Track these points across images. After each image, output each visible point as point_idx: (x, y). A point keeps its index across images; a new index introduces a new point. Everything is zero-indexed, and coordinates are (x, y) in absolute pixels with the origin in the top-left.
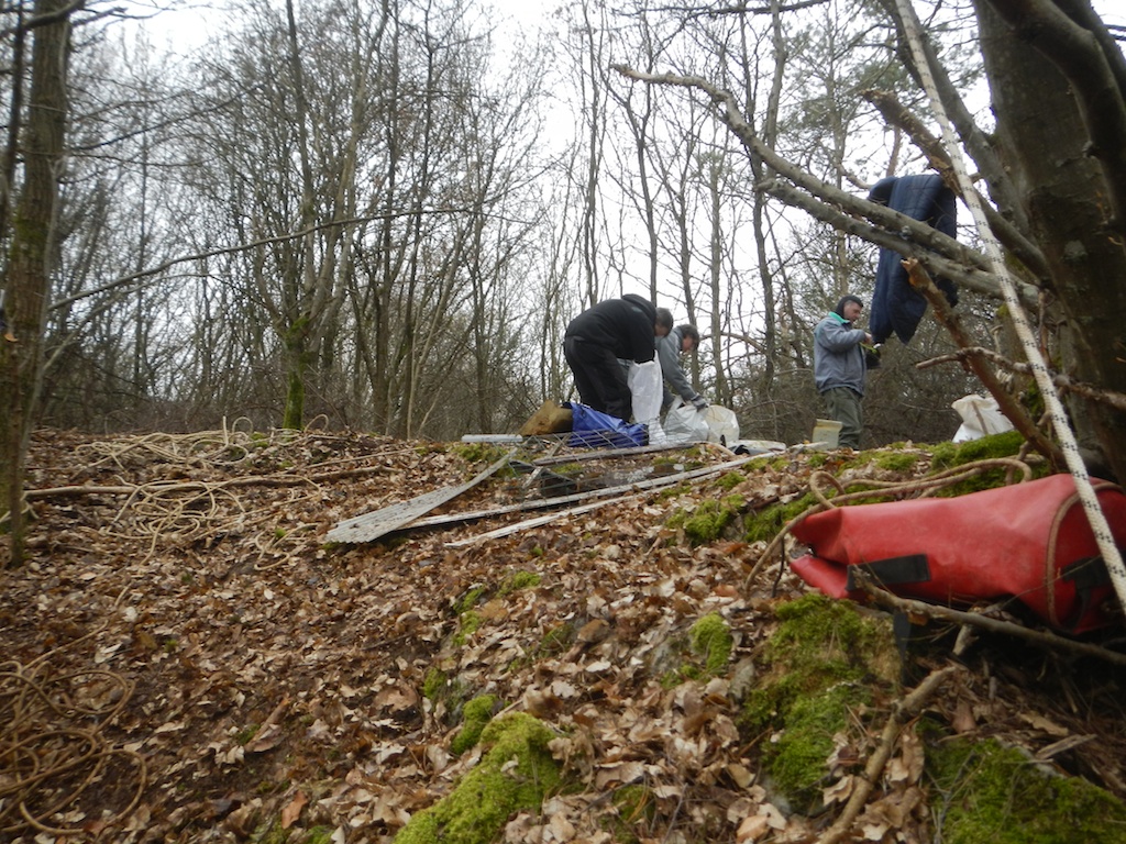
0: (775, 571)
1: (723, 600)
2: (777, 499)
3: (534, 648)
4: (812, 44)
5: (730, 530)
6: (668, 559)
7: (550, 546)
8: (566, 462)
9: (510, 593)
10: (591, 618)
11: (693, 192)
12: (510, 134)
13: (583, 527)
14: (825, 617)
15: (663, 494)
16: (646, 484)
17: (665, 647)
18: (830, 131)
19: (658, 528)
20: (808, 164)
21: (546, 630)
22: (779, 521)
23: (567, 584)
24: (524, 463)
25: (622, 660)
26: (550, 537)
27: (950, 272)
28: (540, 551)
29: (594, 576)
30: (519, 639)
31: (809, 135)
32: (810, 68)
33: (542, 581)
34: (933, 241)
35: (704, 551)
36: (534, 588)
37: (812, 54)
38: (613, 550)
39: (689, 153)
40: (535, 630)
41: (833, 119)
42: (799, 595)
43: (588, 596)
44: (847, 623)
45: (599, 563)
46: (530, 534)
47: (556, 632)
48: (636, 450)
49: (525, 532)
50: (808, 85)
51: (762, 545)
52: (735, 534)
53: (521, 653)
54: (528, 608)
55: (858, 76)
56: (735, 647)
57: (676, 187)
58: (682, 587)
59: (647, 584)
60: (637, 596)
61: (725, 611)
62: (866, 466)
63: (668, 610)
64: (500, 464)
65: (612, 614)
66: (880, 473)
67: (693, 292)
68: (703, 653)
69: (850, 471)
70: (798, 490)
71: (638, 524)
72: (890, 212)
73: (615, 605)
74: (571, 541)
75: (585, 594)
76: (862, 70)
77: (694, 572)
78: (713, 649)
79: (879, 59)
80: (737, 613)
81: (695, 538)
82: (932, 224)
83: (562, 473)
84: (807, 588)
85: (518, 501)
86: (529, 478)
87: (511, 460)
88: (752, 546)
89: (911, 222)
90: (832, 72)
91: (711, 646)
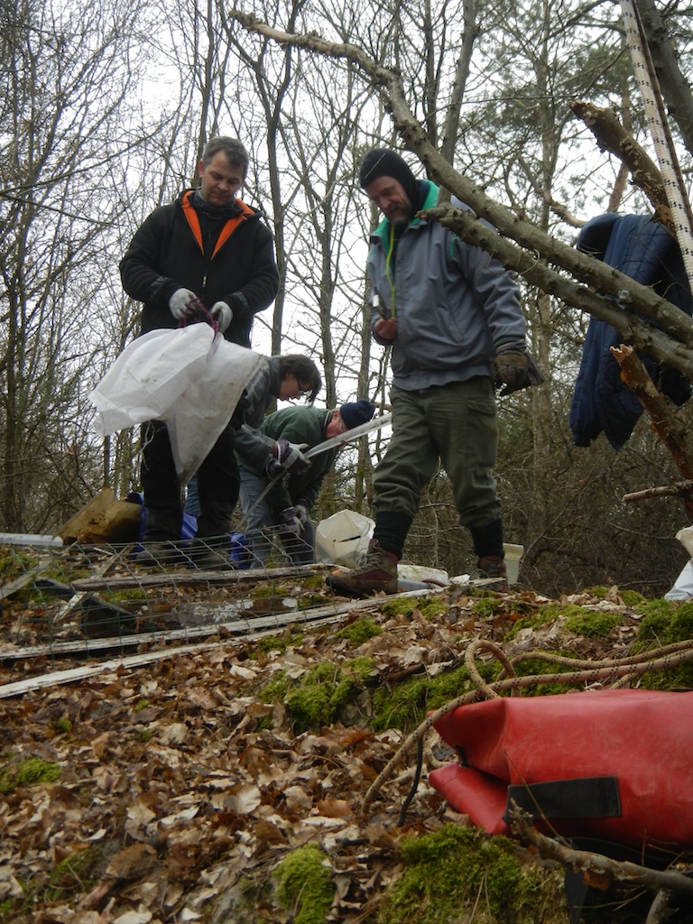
0: (408, 780)
1: (329, 822)
2: (422, 669)
3: (39, 883)
4: (521, 12)
5: (351, 711)
6: (256, 751)
7: (83, 717)
8: (122, 587)
9: (11, 791)
10: (131, 841)
11: (343, 200)
12: (82, 88)
13: (137, 689)
14: (471, 862)
15: (261, 643)
16: (239, 625)
17: (235, 894)
18: (539, 134)
19: (247, 700)
20: (506, 176)
21: (60, 856)
22: (422, 700)
23: (101, 782)
24: (59, 583)
25: (169, 910)
26: (85, 704)
27: (679, 359)
28: (68, 724)
29: (143, 772)
30: (17, 866)
31: (509, 136)
32: (516, 45)
33: (63, 776)
34: (659, 315)
35: (311, 740)
36: (50, 786)
37: (520, 25)
38: (177, 730)
39: (342, 145)
40: (43, 854)
41: (543, 117)
42: (438, 824)
43: (131, 804)
44: (501, 873)
45: (154, 750)
46: (56, 695)
47: (74, 860)
48: (230, 574)
49: (49, 690)
50: (513, 67)
51: (394, 736)
52: (358, 716)
53: (18, 890)
54: (37, 817)
55: (580, 62)
56: (338, 900)
57: (320, 190)
58: (272, 797)
59: (220, 790)
60: (204, 809)
61: (329, 842)
62: (550, 626)
63: (245, 835)
64: (22, 582)
65: (162, 836)
66: (570, 640)
67: (335, 343)
68: (290, 906)
69: (529, 631)
70: (452, 657)
71: (218, 691)
72: (605, 268)
73: (168, 821)
74: (115, 712)
75: (126, 800)
76: (585, 55)
77: (293, 773)
78: (305, 901)
79: (609, 43)
80: (345, 847)
81: (299, 719)
82: (659, 291)
83: (117, 601)
84: (449, 814)
85: (45, 641)
86: (66, 608)
87: (39, 578)
88: (380, 737)
89: (630, 286)
90: (545, 53)
91: (304, 896)
